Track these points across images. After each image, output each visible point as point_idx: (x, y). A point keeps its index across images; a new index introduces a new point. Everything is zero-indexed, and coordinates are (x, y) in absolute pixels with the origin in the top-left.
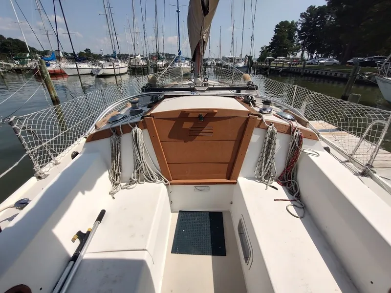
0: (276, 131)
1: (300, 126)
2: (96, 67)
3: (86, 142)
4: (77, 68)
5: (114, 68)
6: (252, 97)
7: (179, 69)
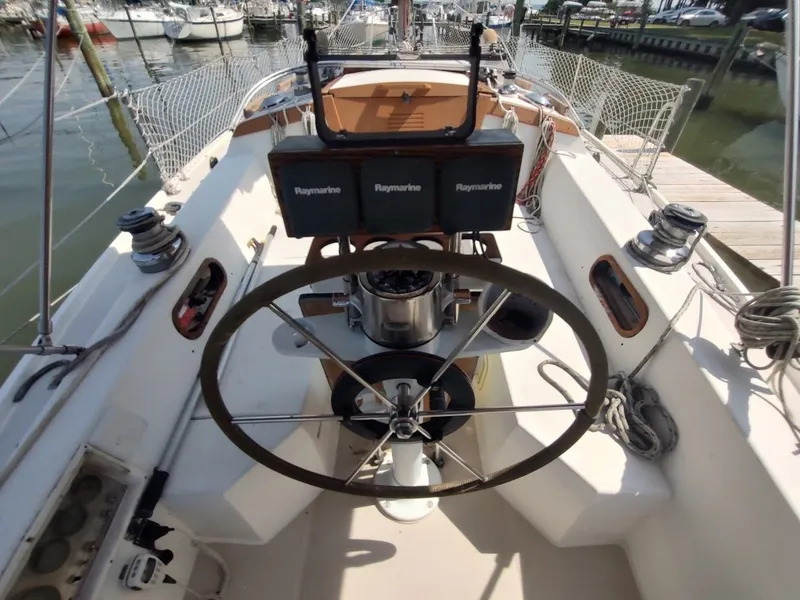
0: (516, 118)
1: (555, 113)
2: (172, 19)
3: (234, 136)
4: (130, 21)
5: (215, 23)
6: (492, 71)
7: (364, 25)
